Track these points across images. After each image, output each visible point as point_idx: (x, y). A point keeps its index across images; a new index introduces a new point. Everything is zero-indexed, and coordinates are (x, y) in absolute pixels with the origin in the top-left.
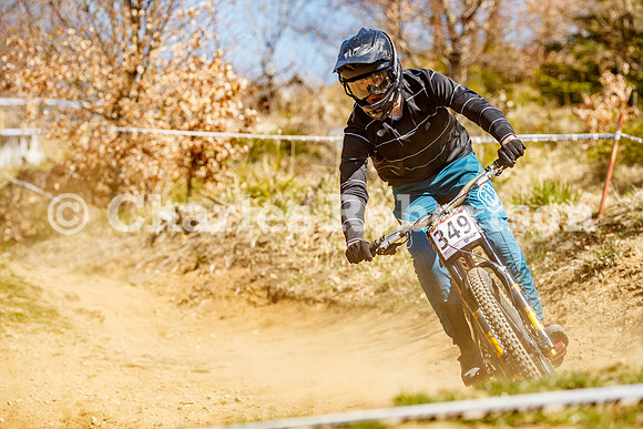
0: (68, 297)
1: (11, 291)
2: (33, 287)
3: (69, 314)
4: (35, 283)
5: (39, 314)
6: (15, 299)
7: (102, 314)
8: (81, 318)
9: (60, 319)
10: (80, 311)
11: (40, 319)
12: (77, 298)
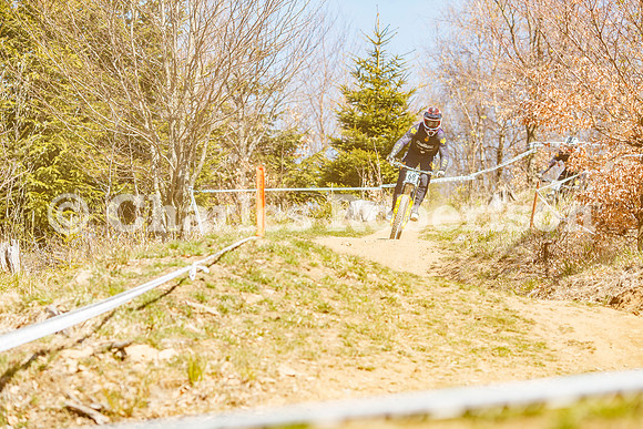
0: (561, 329)
1: (500, 326)
2: (525, 321)
3: (558, 346)
4: (528, 317)
5: (525, 347)
6: (504, 333)
7: (593, 346)
8: (571, 350)
9: (547, 351)
10: (571, 343)
11: (525, 352)
12: (571, 330)
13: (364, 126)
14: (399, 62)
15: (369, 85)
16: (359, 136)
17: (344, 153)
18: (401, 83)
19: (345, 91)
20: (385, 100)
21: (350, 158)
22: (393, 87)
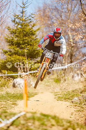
13: (18, 45)
14: (33, 16)
15: (20, 26)
16: (16, 49)
17: (9, 56)
18: (34, 25)
19: (9, 28)
20: (27, 33)
21: (13, 59)
22: (30, 27)
